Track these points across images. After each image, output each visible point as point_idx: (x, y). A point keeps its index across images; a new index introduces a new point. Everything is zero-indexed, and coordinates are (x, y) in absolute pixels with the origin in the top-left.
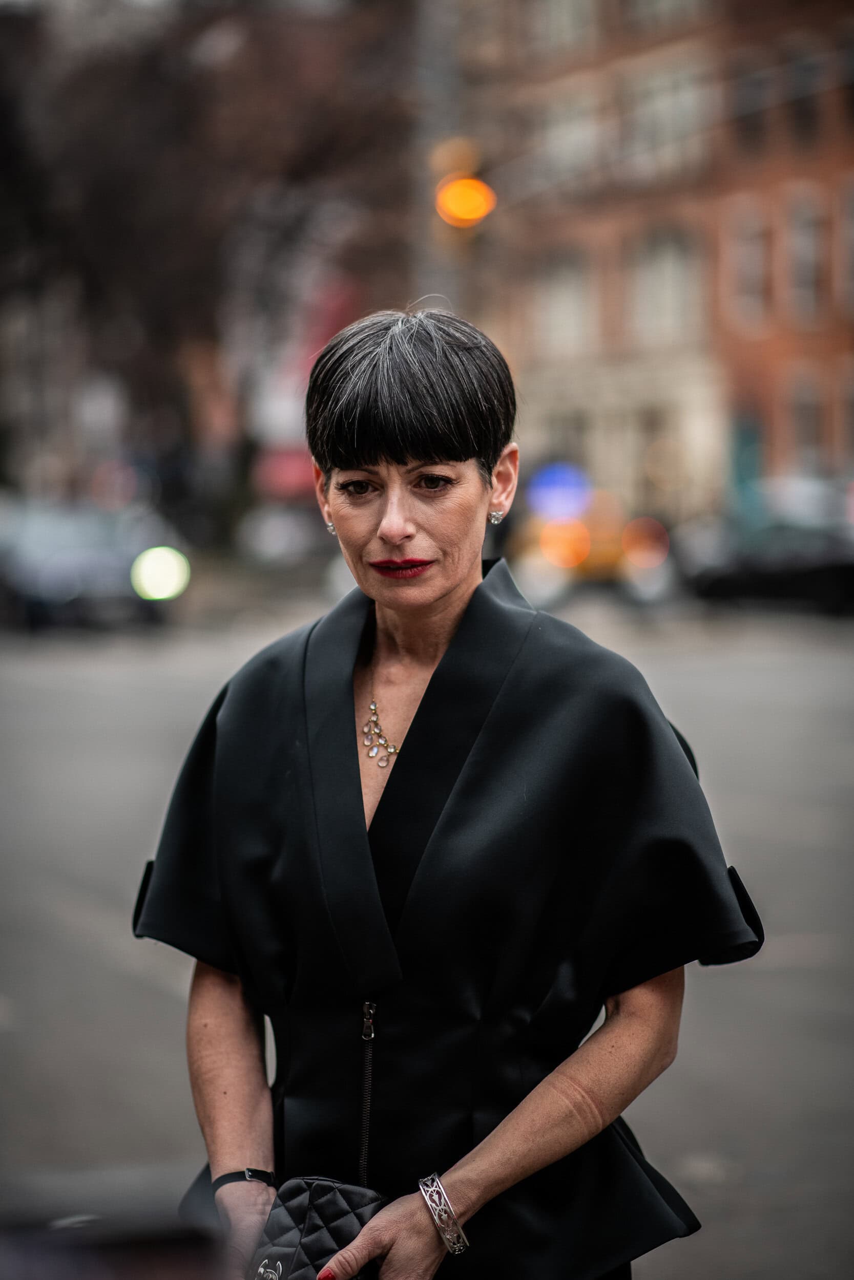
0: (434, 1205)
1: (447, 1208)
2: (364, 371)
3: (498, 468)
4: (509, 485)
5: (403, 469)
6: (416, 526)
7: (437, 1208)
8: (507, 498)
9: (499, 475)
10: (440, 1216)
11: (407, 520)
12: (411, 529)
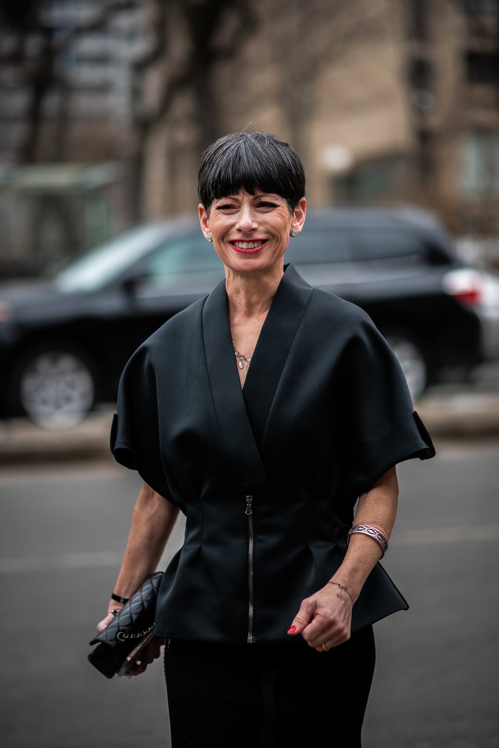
0: (374, 535)
1: (378, 533)
2: (232, 150)
3: (297, 210)
4: (301, 219)
5: (251, 197)
6: (258, 224)
7: (375, 535)
8: (300, 225)
9: (296, 213)
10: (378, 538)
11: (253, 221)
12: (255, 225)
